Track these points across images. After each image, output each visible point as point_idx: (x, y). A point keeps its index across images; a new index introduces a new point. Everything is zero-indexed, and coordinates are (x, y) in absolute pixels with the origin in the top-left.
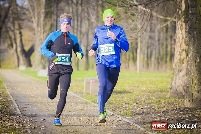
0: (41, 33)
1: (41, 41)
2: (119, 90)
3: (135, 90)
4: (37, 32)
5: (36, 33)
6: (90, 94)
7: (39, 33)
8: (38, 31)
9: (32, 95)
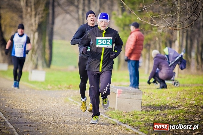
0: (31, 16)
1: (31, 28)
2: (157, 103)
3: (180, 104)
4: (26, 15)
5: (24, 16)
6: (116, 109)
7: (28, 16)
8: (27, 13)
9: (31, 112)
